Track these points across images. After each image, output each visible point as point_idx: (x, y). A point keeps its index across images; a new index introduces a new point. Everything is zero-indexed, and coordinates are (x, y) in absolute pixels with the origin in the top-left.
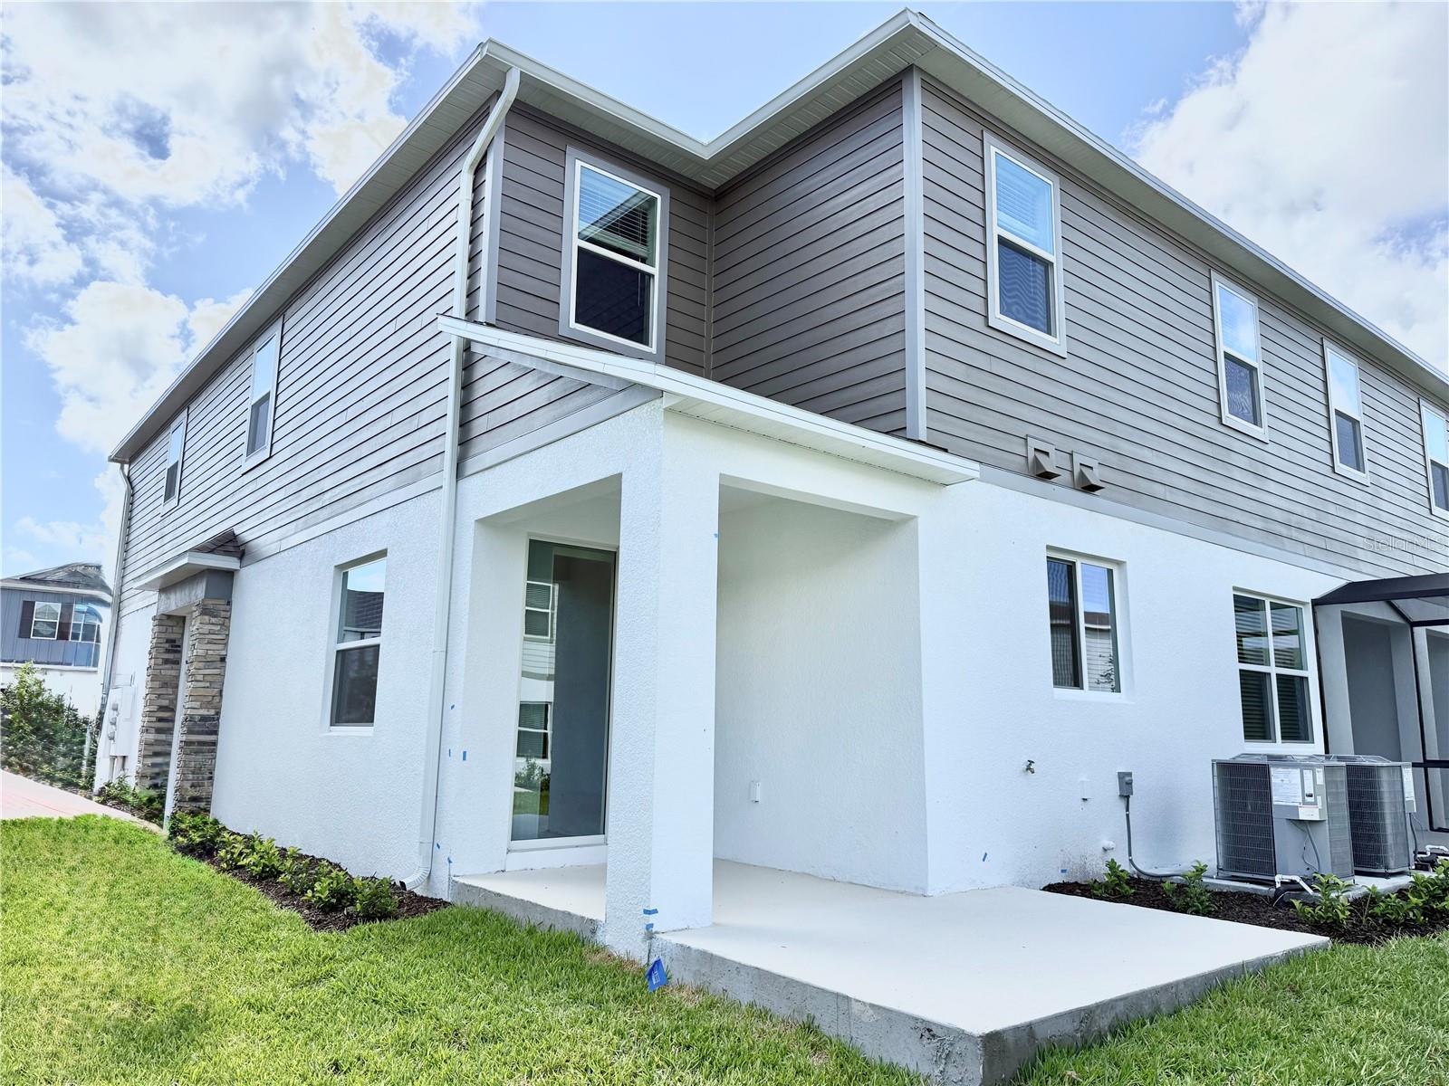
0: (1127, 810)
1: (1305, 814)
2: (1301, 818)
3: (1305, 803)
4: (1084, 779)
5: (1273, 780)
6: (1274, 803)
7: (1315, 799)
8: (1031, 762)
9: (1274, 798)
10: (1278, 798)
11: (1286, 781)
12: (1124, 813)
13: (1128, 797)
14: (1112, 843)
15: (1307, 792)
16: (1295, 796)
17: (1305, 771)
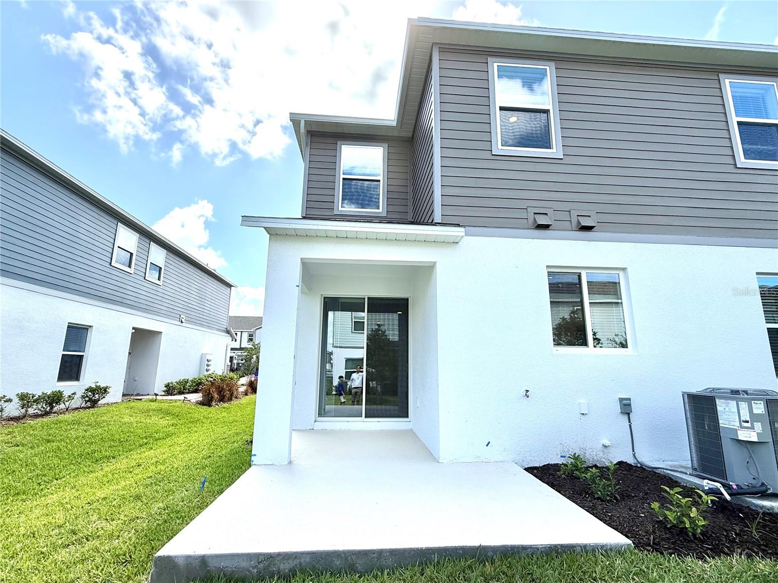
0: (630, 422)
1: (743, 435)
2: (740, 438)
3: (742, 427)
4: (583, 401)
5: (719, 408)
6: (721, 425)
7: (752, 424)
8: (527, 391)
9: (720, 421)
10: (723, 422)
11: (727, 409)
12: (628, 424)
13: (628, 414)
14: (609, 442)
15: (743, 418)
16: (735, 421)
17: (739, 403)
